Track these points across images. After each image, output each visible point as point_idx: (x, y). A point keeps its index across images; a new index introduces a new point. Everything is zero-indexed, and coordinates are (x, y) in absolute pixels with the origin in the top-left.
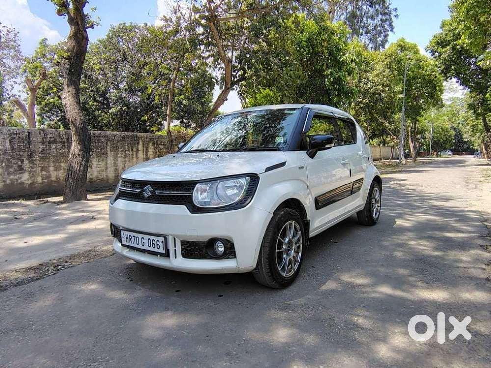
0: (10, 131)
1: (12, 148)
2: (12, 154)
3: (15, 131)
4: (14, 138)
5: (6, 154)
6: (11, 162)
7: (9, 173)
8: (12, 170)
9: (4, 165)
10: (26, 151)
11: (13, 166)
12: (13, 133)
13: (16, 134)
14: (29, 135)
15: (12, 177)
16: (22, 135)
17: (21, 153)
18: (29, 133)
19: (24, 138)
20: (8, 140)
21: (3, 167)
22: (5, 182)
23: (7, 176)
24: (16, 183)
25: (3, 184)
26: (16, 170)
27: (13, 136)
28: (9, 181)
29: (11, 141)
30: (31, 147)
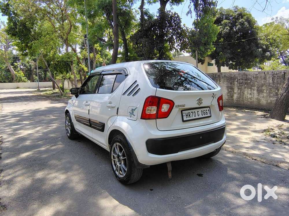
0: (273, 72)
1: (273, 82)
2: (273, 86)
3: (276, 72)
4: (275, 76)
5: (269, 85)
6: (272, 90)
7: (270, 97)
8: (272, 95)
9: (268, 92)
10: (281, 84)
11: (273, 93)
12: (274, 74)
13: (276, 74)
14: (284, 74)
15: (271, 99)
16: (280, 74)
17: (278, 85)
18: (285, 73)
19: (281, 76)
20: (271, 78)
21: (267, 93)
22: (267, 101)
23: (269, 98)
24: (273, 102)
25: (266, 102)
26: (274, 95)
27: (274, 75)
28: (269, 101)
29: (273, 79)
30: (285, 81)
